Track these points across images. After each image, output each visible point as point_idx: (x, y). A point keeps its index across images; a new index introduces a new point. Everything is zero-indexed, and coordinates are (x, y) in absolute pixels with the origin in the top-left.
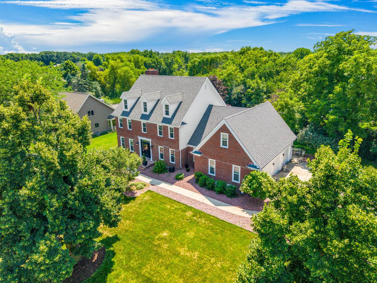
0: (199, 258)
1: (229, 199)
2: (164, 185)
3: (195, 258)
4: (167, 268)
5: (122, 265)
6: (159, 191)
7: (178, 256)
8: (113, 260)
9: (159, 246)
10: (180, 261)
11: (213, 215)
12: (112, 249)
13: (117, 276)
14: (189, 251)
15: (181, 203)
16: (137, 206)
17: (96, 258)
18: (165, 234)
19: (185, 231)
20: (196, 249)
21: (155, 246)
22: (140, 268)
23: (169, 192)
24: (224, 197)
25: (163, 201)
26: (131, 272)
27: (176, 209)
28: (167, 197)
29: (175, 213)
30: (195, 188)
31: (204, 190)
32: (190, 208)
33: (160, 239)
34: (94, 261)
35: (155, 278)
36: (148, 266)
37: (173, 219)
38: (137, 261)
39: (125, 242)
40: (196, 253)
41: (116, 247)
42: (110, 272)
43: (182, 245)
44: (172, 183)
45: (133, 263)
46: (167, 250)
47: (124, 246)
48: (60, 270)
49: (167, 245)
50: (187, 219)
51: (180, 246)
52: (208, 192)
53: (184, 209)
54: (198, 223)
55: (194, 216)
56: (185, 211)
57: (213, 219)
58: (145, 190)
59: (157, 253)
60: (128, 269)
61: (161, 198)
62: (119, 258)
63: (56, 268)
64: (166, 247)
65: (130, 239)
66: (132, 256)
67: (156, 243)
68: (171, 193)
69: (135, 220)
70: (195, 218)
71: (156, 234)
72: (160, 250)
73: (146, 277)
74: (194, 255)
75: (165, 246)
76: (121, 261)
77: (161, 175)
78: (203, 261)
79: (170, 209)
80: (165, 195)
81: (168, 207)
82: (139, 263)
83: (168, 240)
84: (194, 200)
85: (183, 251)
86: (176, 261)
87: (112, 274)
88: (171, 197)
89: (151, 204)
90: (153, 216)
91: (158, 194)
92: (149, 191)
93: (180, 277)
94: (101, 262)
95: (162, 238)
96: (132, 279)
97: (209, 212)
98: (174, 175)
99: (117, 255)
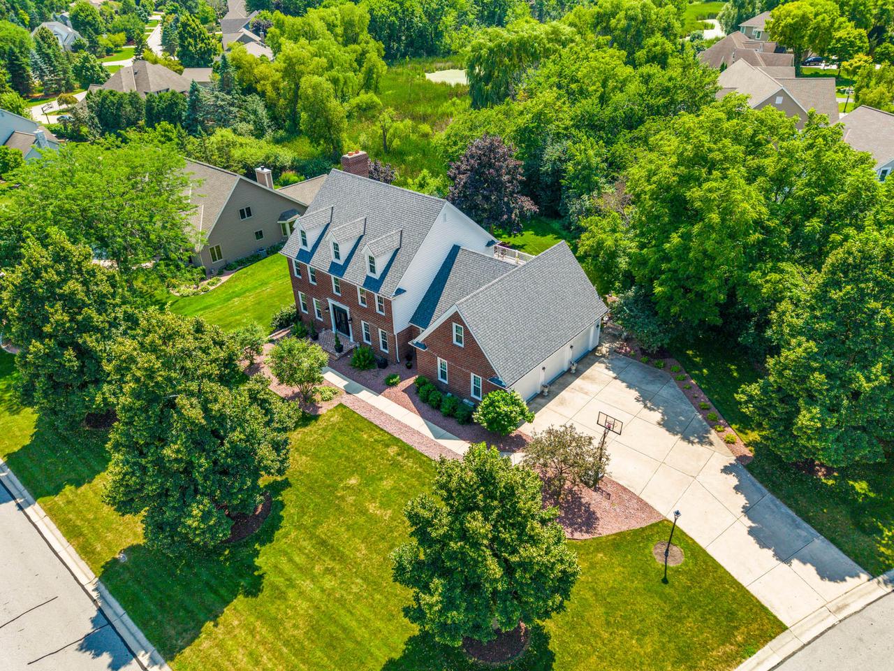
0: (392, 518)
1: (460, 427)
2: (365, 395)
3: (387, 518)
4: (348, 530)
5: (293, 522)
6: (356, 407)
7: (364, 514)
8: (281, 513)
9: (343, 498)
10: (366, 521)
11: (426, 454)
12: (280, 498)
13: (286, 536)
14: (380, 508)
15: (386, 432)
16: (320, 431)
17: (259, 510)
18: (353, 481)
19: (381, 479)
20: (389, 506)
21: (338, 498)
22: (315, 526)
23: (371, 408)
24: (452, 423)
25: (360, 425)
26: (303, 531)
27: (376, 441)
28: (366, 419)
29: (374, 448)
30: (414, 403)
31: (425, 407)
32: (397, 441)
33: (347, 488)
34: (257, 513)
35: (332, 541)
36: (325, 525)
37: (368, 458)
38: (311, 517)
39: (298, 490)
40: (389, 512)
41: (287, 496)
42: (278, 530)
43: (374, 498)
44: (379, 391)
45: (307, 520)
46: (352, 505)
47: (297, 496)
48: (217, 532)
49: (354, 498)
50: (388, 460)
51: (369, 501)
52: (430, 413)
53: (387, 442)
54: (402, 466)
55: (398, 455)
56: (387, 446)
57: (424, 462)
58: (335, 402)
59: (338, 508)
60: (300, 527)
61: (357, 420)
62: (289, 512)
63: (211, 530)
64: (352, 501)
65: (305, 485)
66: (305, 510)
67: (339, 494)
68: (373, 411)
69: (315, 457)
70: (400, 458)
71: (341, 480)
72: (343, 505)
73: (322, 539)
74: (385, 515)
75: (351, 499)
76: (291, 516)
77: (364, 373)
78: (395, 523)
79: (367, 440)
80: (363, 415)
81: (365, 436)
82: (314, 521)
83: (356, 491)
84: (406, 426)
85: (372, 508)
86: (361, 520)
87: (280, 531)
88: (372, 420)
89: (340, 429)
90: (341, 451)
91: (354, 412)
92: (341, 405)
93: (362, 542)
94: (267, 515)
95: (349, 487)
96: (304, 540)
97: (422, 449)
98: (384, 374)
99: (287, 508)
